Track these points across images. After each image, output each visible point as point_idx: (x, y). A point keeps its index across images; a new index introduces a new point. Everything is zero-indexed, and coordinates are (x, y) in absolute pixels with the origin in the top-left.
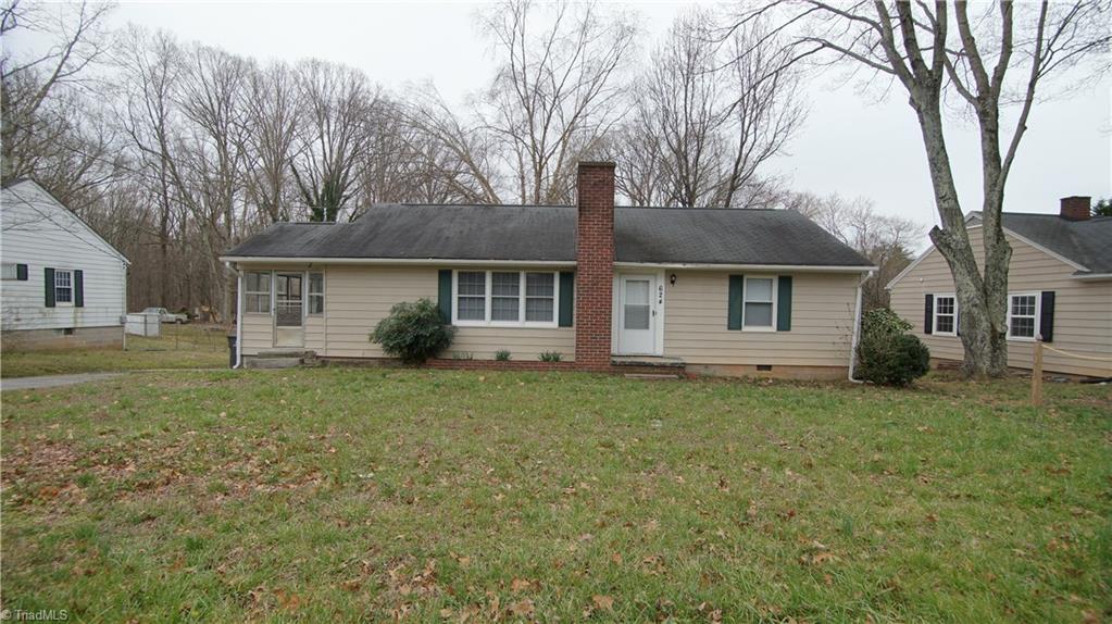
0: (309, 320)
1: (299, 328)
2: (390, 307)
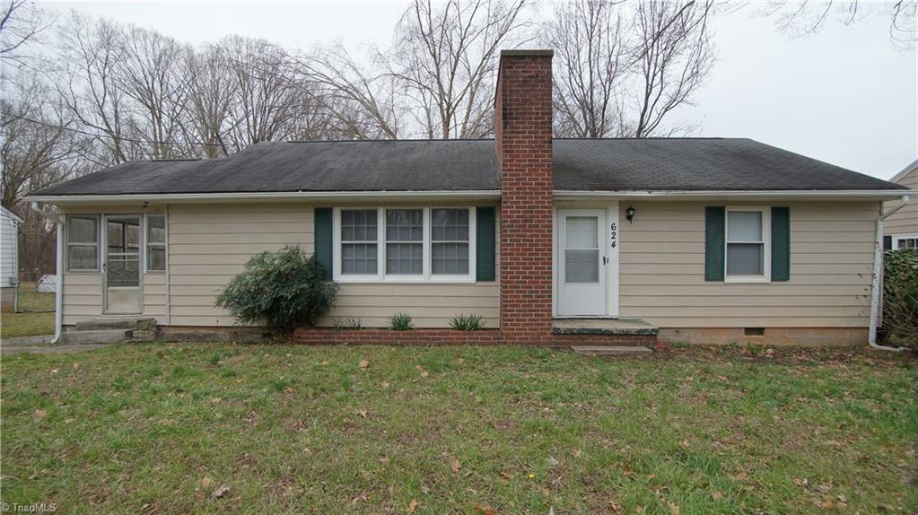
0: (148, 278)
1: (137, 288)
2: (248, 259)
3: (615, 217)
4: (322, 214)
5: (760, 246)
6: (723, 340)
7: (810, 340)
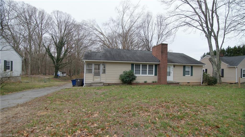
0: (102, 75)
1: (99, 76)
3: (172, 67)
4: (132, 65)
5: (189, 71)
6: (185, 84)
7: (195, 84)
